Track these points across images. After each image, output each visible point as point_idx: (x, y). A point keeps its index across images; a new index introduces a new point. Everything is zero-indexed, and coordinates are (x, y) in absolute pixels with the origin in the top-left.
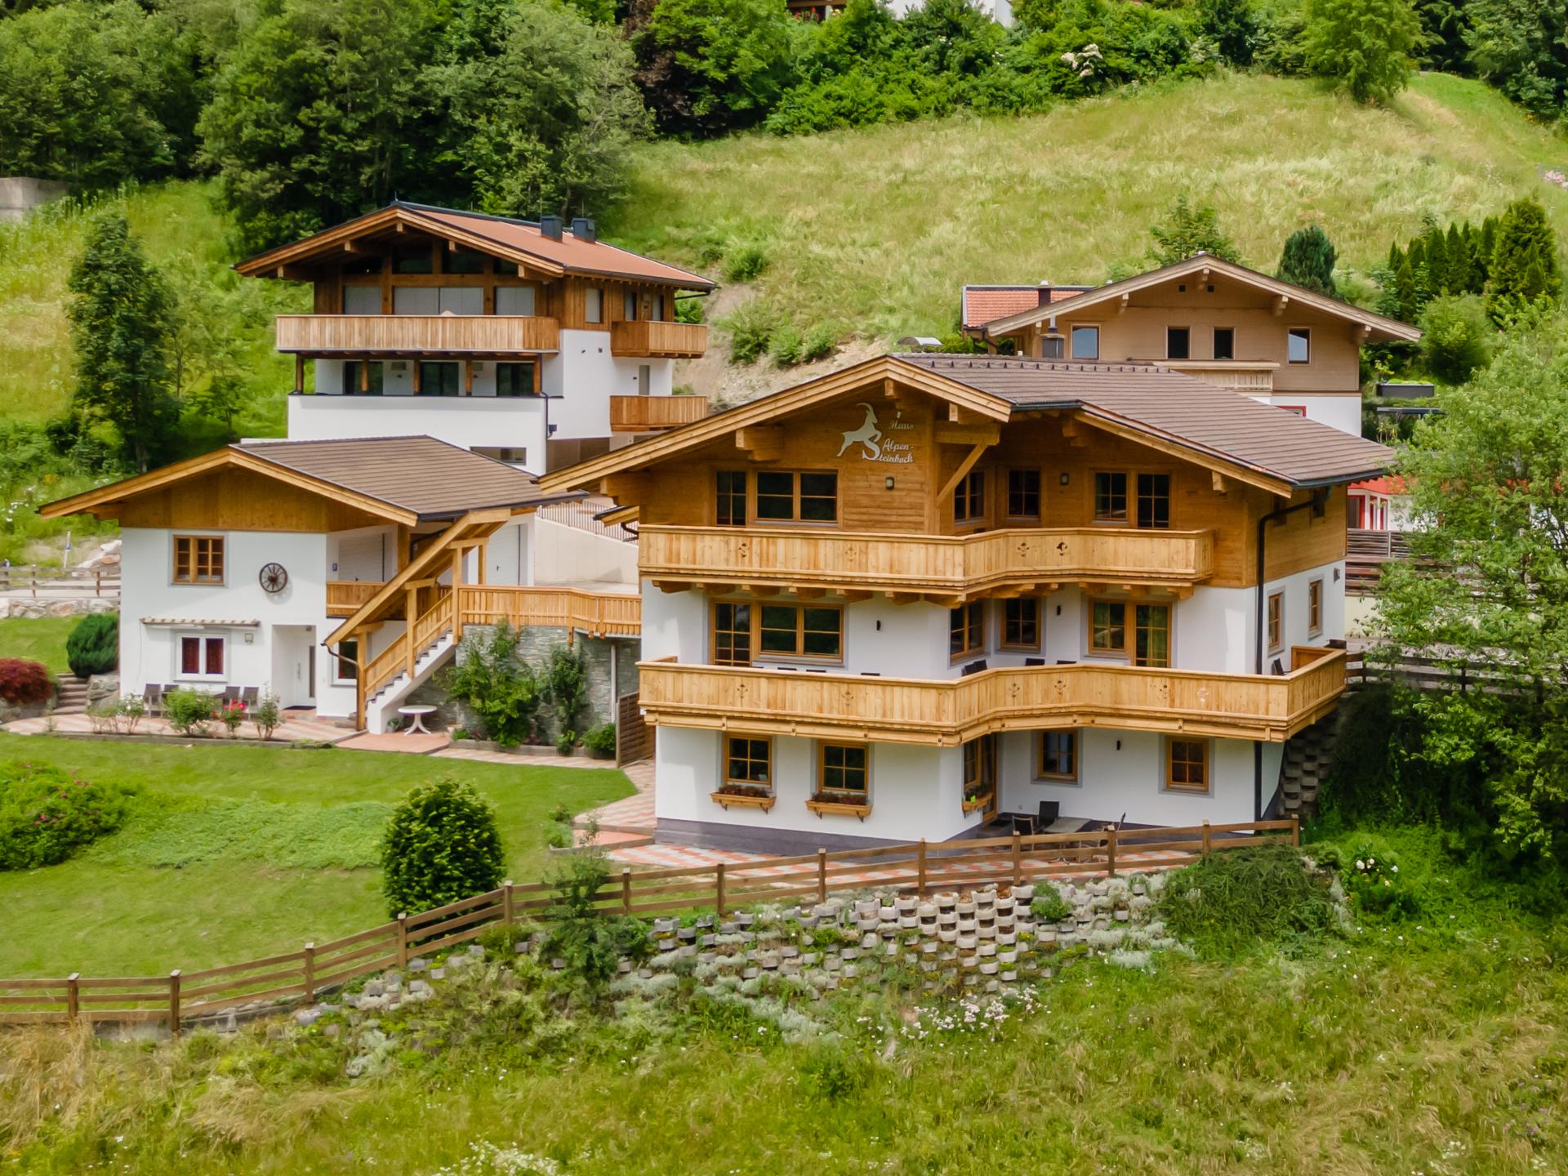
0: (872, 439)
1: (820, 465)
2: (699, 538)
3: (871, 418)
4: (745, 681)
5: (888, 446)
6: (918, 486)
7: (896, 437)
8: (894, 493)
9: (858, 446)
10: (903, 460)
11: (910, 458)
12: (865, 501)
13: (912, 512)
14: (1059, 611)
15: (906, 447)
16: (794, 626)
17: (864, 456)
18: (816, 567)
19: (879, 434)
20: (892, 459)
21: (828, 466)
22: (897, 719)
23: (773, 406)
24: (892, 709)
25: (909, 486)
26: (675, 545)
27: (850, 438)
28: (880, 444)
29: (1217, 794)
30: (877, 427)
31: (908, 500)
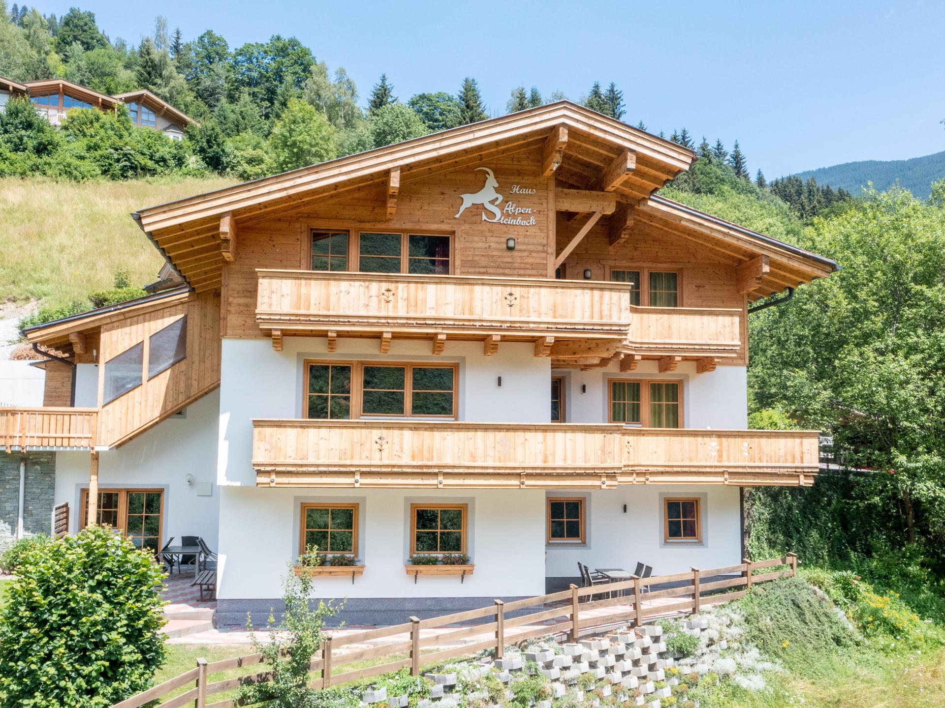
0: (492, 202)
1: (434, 227)
2: (332, 283)
3: (491, 182)
4: (384, 432)
5: (510, 208)
6: (540, 248)
7: (518, 199)
8: (515, 253)
9: (478, 208)
10: (525, 223)
11: (532, 220)
12: (484, 261)
13: (534, 272)
14: (584, 389)
15: (529, 210)
16: (401, 385)
17: (484, 217)
18: (471, 312)
19: (501, 198)
20: (513, 222)
21: (445, 227)
22: (559, 463)
23: (437, 145)
24: (554, 454)
25: (531, 247)
26: (304, 290)
27: (469, 200)
28: (501, 207)
29: (710, 544)
30: (497, 190)
31: (530, 260)
